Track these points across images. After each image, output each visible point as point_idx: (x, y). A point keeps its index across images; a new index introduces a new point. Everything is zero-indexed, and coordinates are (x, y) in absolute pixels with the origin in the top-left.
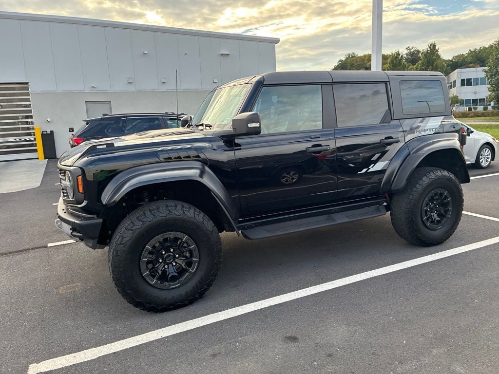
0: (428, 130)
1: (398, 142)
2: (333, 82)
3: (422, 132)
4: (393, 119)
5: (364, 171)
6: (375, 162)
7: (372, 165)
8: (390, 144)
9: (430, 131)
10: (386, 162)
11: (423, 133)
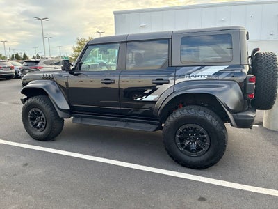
0: (199, 76)
1: (168, 83)
4: (170, 66)
5: (138, 99)
6: (147, 95)
7: (145, 97)
8: (161, 84)
9: (201, 77)
10: (156, 96)
11: (193, 79)
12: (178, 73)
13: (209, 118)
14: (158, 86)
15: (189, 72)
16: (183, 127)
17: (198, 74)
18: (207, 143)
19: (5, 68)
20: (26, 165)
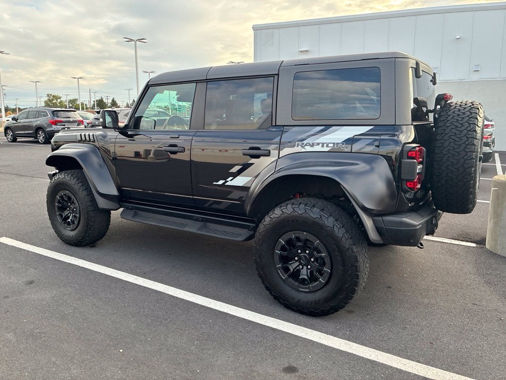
0: (318, 144)
1: (268, 154)
2: (207, 79)
3: (306, 147)
4: (274, 124)
5: (221, 182)
6: (235, 175)
7: (231, 178)
8: (257, 157)
9: (323, 146)
10: (250, 178)
11: (308, 149)
12: (286, 137)
13: (329, 222)
14: (253, 161)
15: (303, 136)
16: (287, 236)
17: (317, 141)
18: (327, 269)
19: (69, 122)
20: (31, 282)
